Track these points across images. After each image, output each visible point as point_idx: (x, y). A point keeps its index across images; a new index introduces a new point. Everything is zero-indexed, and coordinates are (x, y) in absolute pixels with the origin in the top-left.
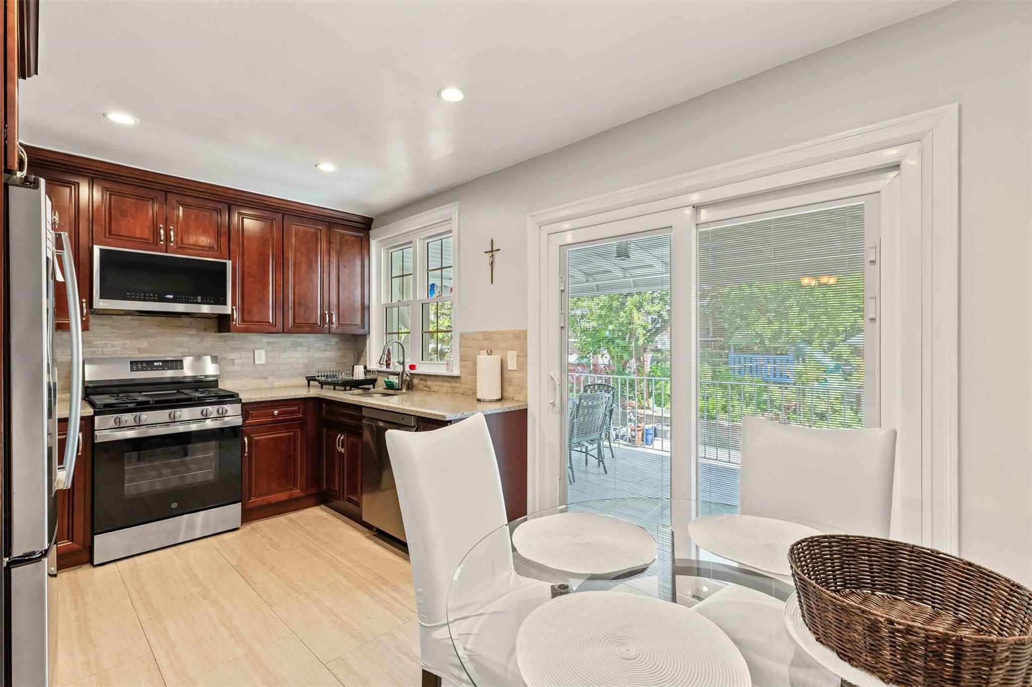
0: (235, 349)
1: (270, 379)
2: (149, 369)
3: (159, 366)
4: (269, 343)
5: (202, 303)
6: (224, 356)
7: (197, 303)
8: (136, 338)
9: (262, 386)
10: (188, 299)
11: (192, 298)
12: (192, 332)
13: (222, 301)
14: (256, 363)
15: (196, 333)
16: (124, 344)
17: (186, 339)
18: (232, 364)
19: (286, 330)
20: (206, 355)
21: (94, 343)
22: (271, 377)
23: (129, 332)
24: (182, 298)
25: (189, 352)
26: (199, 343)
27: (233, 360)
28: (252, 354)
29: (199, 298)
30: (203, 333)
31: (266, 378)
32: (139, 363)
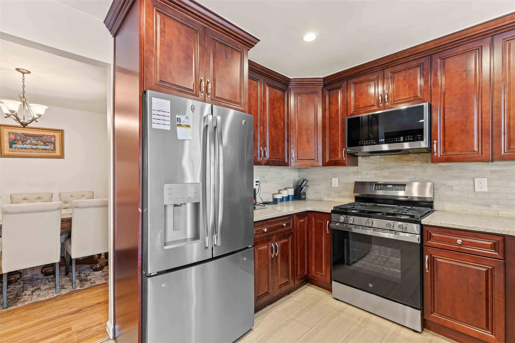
0: (454, 178)
1: (494, 207)
2: (384, 189)
3: (390, 188)
4: (492, 171)
5: (404, 141)
6: (444, 183)
7: (400, 142)
8: (382, 169)
9: (483, 212)
10: (394, 140)
11: (397, 139)
12: (417, 164)
13: (420, 138)
14: (476, 191)
15: (420, 165)
16: (376, 173)
17: (412, 170)
18: (451, 190)
19: (495, 157)
20: (429, 181)
21: (362, 173)
22: (496, 205)
23: (379, 166)
24: (390, 140)
25: (415, 179)
26: (422, 172)
27: (452, 186)
28: (471, 182)
29: (402, 138)
30: (425, 165)
31: (489, 206)
32: (379, 185)
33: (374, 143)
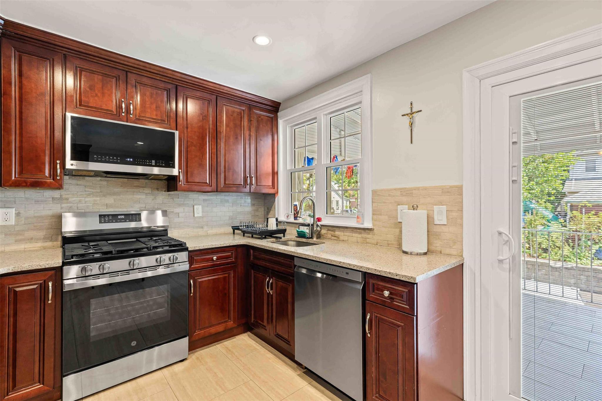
0: (180, 205)
1: (205, 228)
2: (114, 221)
3: (122, 219)
4: (204, 200)
5: (156, 166)
6: (172, 211)
7: (151, 166)
8: (104, 196)
9: (199, 233)
10: (145, 162)
11: (148, 161)
12: (148, 191)
13: (171, 165)
14: (195, 216)
15: (151, 192)
16: (95, 201)
17: (143, 197)
18: (178, 217)
19: (219, 189)
20: (158, 209)
21: (70, 200)
22: (206, 227)
23: (99, 191)
24: (140, 161)
25: (145, 207)
26: (153, 200)
27: (179, 213)
28: (192, 209)
29: (153, 161)
30: (156, 192)
31: (202, 228)
32: (106, 216)
33: (119, 161)
